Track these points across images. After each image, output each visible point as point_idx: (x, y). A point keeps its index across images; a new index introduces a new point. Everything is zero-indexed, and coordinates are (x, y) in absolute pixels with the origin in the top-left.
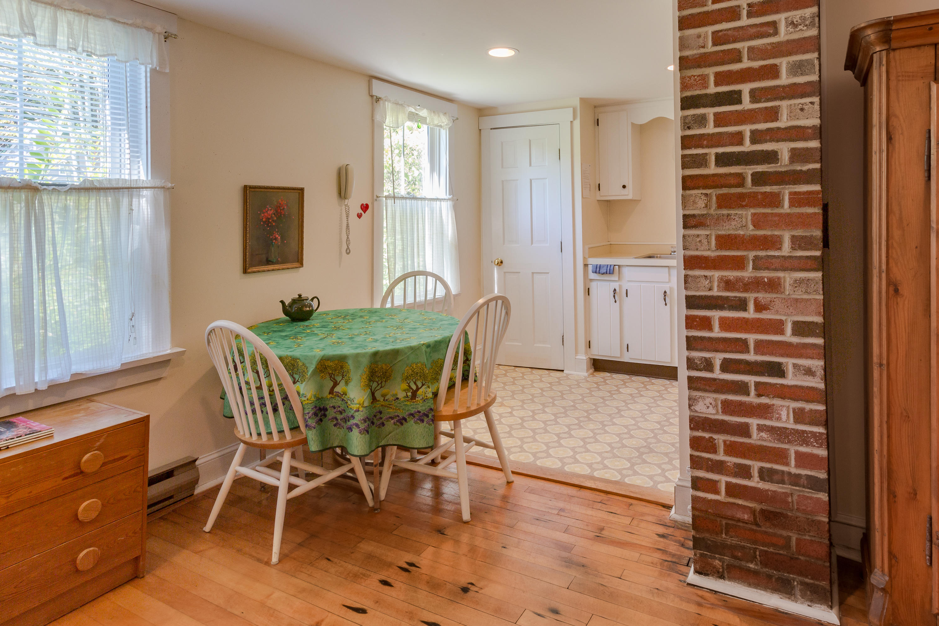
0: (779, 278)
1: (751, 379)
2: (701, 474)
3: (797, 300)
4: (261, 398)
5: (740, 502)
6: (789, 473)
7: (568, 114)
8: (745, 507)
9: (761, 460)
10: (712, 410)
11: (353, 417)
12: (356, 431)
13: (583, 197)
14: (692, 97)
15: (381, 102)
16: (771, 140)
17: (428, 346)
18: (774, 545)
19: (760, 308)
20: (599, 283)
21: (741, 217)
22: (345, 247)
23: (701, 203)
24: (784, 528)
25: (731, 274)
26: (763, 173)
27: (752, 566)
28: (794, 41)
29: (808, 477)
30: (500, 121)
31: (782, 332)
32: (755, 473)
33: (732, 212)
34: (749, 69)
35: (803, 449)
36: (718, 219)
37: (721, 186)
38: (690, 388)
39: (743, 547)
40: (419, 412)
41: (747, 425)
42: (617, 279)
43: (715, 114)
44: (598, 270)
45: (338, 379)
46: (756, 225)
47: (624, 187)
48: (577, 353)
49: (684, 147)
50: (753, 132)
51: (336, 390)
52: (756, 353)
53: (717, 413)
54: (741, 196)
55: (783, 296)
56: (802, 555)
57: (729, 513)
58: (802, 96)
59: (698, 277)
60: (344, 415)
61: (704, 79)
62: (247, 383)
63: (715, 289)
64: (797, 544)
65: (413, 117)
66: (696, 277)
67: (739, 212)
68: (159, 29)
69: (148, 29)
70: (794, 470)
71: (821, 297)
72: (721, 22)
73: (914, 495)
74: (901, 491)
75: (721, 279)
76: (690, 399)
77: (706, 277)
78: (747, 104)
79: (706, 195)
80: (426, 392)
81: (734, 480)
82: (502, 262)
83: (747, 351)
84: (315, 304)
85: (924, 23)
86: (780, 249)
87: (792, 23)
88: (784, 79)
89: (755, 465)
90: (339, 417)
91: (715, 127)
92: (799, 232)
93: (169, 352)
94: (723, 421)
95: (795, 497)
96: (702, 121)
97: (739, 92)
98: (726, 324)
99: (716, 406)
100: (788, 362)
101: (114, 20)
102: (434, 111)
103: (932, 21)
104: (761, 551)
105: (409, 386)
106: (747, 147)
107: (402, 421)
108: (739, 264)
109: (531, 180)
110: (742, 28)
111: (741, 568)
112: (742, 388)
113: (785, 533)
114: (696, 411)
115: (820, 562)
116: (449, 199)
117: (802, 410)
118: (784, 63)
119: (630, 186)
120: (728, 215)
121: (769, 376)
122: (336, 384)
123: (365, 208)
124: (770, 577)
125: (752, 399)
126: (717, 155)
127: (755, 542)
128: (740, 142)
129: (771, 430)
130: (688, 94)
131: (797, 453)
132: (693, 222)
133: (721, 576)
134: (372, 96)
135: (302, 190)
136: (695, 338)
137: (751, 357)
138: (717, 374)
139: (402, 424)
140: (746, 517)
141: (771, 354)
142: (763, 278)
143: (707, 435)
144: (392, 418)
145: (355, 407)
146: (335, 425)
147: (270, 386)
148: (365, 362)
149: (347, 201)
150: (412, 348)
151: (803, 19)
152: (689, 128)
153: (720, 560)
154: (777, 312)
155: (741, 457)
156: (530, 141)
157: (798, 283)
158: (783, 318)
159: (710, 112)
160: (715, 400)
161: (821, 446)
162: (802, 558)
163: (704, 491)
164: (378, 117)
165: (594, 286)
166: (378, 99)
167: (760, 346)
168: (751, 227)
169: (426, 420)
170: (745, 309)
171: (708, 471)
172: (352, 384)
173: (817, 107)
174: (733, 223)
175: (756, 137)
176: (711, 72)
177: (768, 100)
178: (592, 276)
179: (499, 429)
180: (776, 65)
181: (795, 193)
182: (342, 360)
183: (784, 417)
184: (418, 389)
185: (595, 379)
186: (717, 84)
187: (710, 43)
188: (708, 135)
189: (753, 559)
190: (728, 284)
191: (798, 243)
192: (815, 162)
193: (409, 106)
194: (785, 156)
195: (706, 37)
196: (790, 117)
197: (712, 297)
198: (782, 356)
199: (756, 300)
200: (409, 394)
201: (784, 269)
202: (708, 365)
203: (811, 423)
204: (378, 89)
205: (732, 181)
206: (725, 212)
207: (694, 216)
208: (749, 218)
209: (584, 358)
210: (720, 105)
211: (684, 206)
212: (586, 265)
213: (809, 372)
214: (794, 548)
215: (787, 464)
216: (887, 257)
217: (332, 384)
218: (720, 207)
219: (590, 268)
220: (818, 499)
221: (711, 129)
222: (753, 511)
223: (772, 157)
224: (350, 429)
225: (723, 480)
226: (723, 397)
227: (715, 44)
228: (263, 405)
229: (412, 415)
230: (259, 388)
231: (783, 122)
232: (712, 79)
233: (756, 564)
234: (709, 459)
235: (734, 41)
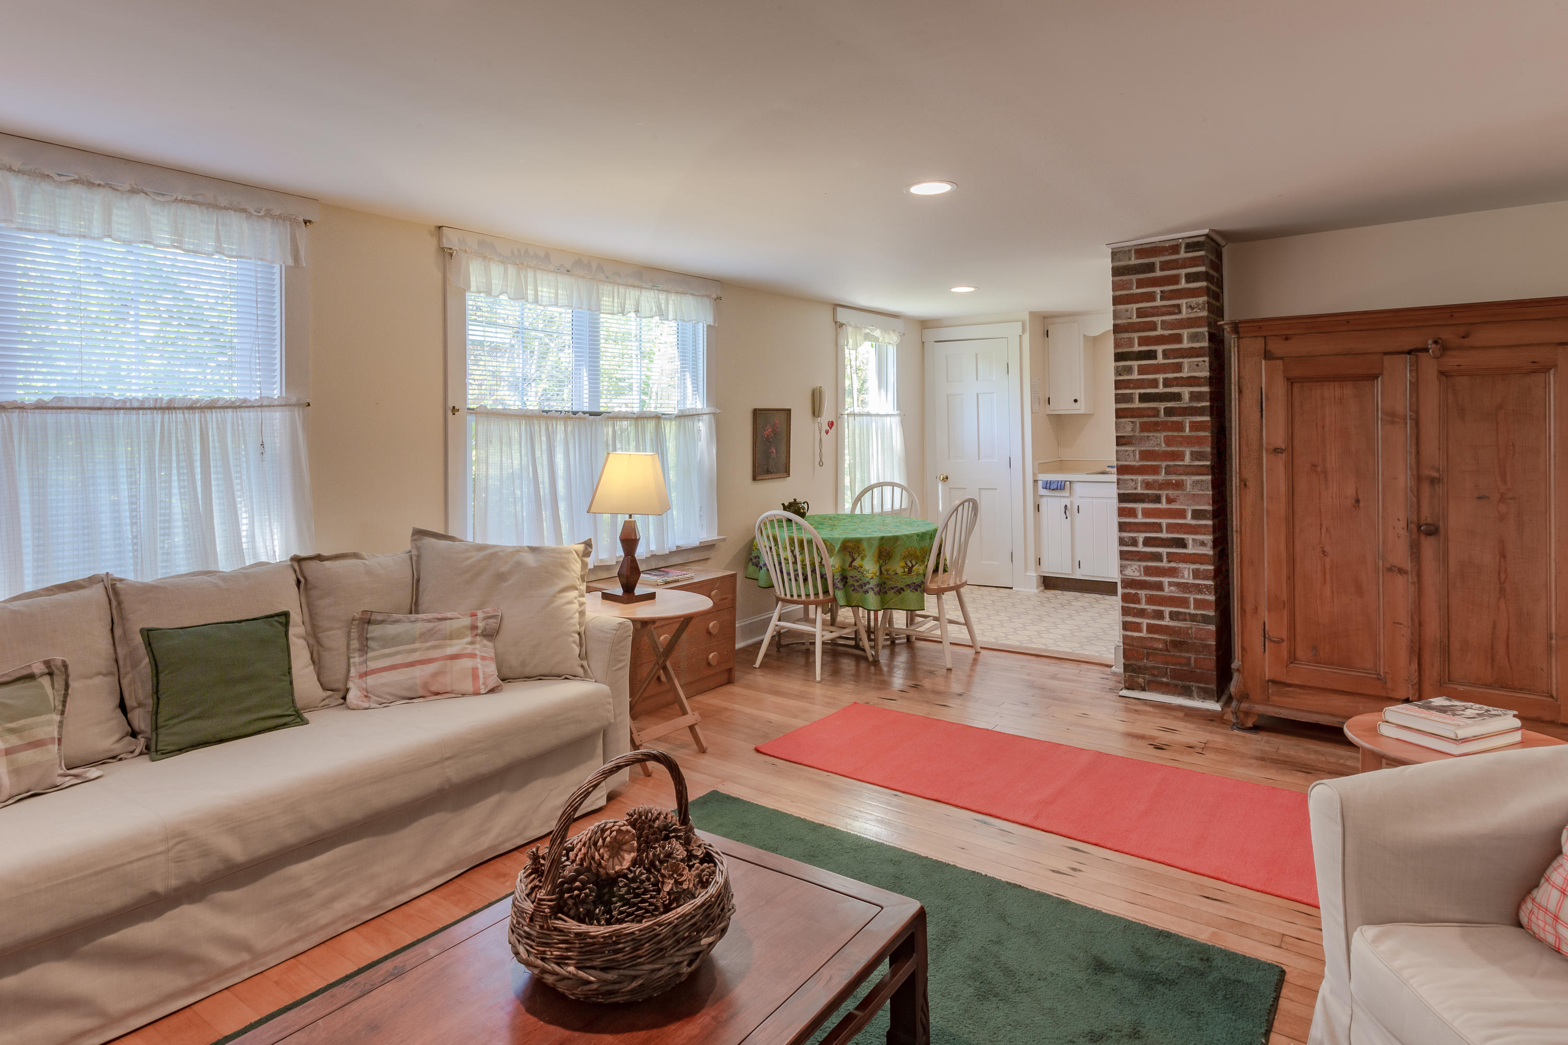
0: (1183, 480)
1: (1164, 551)
2: (1130, 619)
3: (1194, 495)
4: (796, 570)
5: (1156, 636)
6: (1189, 614)
7: (1018, 327)
8: (1159, 639)
9: (1171, 606)
10: (1137, 574)
11: (869, 583)
12: (871, 594)
13: (1032, 412)
14: (1122, 353)
15: (844, 327)
16: (1177, 385)
17: (918, 535)
18: (1180, 664)
19: (1169, 501)
20: (1049, 499)
21: (1156, 438)
22: (818, 459)
23: (1129, 428)
24: (1187, 652)
25: (1150, 478)
26: (1172, 408)
27: (1164, 680)
28: (1191, 318)
29: (1203, 615)
30: (944, 334)
31: (1185, 517)
32: (1167, 616)
33: (1151, 434)
34: (1162, 336)
35: (1198, 597)
36: (1141, 439)
37: (1144, 417)
38: (1121, 559)
39: (1159, 668)
40: (914, 583)
41: (1161, 583)
42: (1068, 494)
43: (1139, 366)
44: (1048, 485)
45: (856, 556)
46: (1167, 444)
47: (1076, 401)
48: (1026, 570)
49: (1116, 388)
50: (1164, 379)
51: (853, 564)
52: (1167, 532)
53: (1141, 575)
54: (1157, 423)
55: (1185, 493)
56: (1199, 669)
57: (1149, 645)
58: (1197, 356)
59: (1127, 480)
60: (860, 582)
61: (1131, 340)
62: (786, 559)
63: (1139, 488)
64: (1195, 662)
65: (867, 337)
66: (1124, 480)
67: (1155, 434)
68: (714, 296)
69: (707, 296)
70: (1193, 612)
71: (1211, 493)
72: (1142, 302)
73: (1256, 610)
74: (1249, 608)
75: (1143, 481)
76: (1121, 566)
77: (1132, 480)
78: (1160, 360)
79: (1132, 422)
80: (918, 568)
81: (1152, 622)
82: (947, 478)
83: (1161, 531)
84: (806, 506)
85: (1256, 324)
86: (1183, 460)
87: (1190, 307)
88: (1186, 344)
89: (1167, 610)
90: (856, 584)
91: (1139, 374)
92: (1196, 449)
93: (716, 538)
94: (1145, 580)
95: (1194, 630)
96: (1129, 370)
97: (1155, 352)
98: (1146, 513)
99: (1140, 570)
100: (1189, 538)
101: (692, 294)
102: (885, 330)
103: (1261, 324)
104: (1171, 669)
105: (906, 564)
106: (1161, 389)
107: (900, 591)
108: (1155, 470)
109: (978, 395)
110: (1157, 307)
111: (1158, 683)
112: (1157, 557)
113: (1187, 655)
114: (1126, 575)
115: (1210, 672)
116: (898, 415)
117: (1198, 570)
118: (1185, 333)
119: (1081, 401)
120: (1148, 437)
121: (1176, 547)
122: (854, 560)
123: (831, 424)
124: (1176, 686)
125: (1165, 564)
126: (1140, 394)
127: (1167, 663)
128: (1156, 387)
129: (1178, 585)
130: (1120, 350)
131: (1195, 600)
132: (1123, 441)
133: (1144, 690)
134: (836, 322)
135: (789, 410)
136: (1125, 523)
137: (1164, 535)
138: (1141, 548)
139: (900, 593)
140: (1160, 646)
141: (1178, 532)
142: (1172, 480)
143: (1133, 591)
144: (892, 588)
145: (870, 576)
146: (853, 590)
147: (803, 561)
148: (876, 544)
149: (819, 419)
150: (907, 536)
151: (1198, 304)
152: (1120, 375)
153: (1143, 678)
154: (1181, 504)
155: (1157, 605)
156: (976, 354)
157: (1196, 483)
158: (1186, 507)
159: (1135, 364)
160: (1139, 566)
161: (1210, 594)
162: (1198, 670)
163: (1131, 631)
164: (842, 341)
165: (1044, 503)
166: (841, 325)
167: (1171, 528)
168: (1164, 445)
169: (919, 590)
170: (1159, 502)
171: (1134, 617)
172: (866, 560)
173: (1207, 364)
174: (1151, 442)
175: (1167, 383)
176: (1135, 336)
177: (1175, 358)
178: (1042, 492)
179: (970, 608)
180: (1180, 334)
181: (1194, 422)
182: (858, 542)
183: (1186, 576)
184: (913, 566)
185: (1045, 595)
186: (1140, 345)
187: (1135, 316)
188: (1134, 380)
189: (1165, 675)
190: (1148, 485)
191: (1196, 456)
192: (1207, 401)
193: (865, 328)
194: (1186, 397)
195: (1132, 312)
196: (1190, 370)
197: (1137, 494)
198: (1185, 533)
199: (1167, 495)
200: (906, 570)
201: (1187, 474)
202: (1134, 542)
203: (1204, 579)
204: (842, 315)
205: (1151, 413)
206: (1146, 434)
207: (1123, 437)
208: (1162, 439)
209: (1034, 575)
210: (1142, 360)
211: (1117, 430)
212: (1036, 481)
213: (1203, 544)
214: (1193, 665)
215: (1188, 608)
216: (1240, 464)
217: (851, 560)
218: (1142, 430)
219: (1040, 484)
220: (1209, 629)
221: (1135, 376)
222: (1165, 642)
223: (1177, 397)
224: (867, 592)
225: (1145, 622)
226: (1145, 564)
227: (1138, 317)
228: (796, 576)
229: (909, 585)
230: (795, 563)
231: (1185, 374)
232: (1136, 341)
233: (1168, 678)
234: (1135, 608)
235: (1152, 316)
